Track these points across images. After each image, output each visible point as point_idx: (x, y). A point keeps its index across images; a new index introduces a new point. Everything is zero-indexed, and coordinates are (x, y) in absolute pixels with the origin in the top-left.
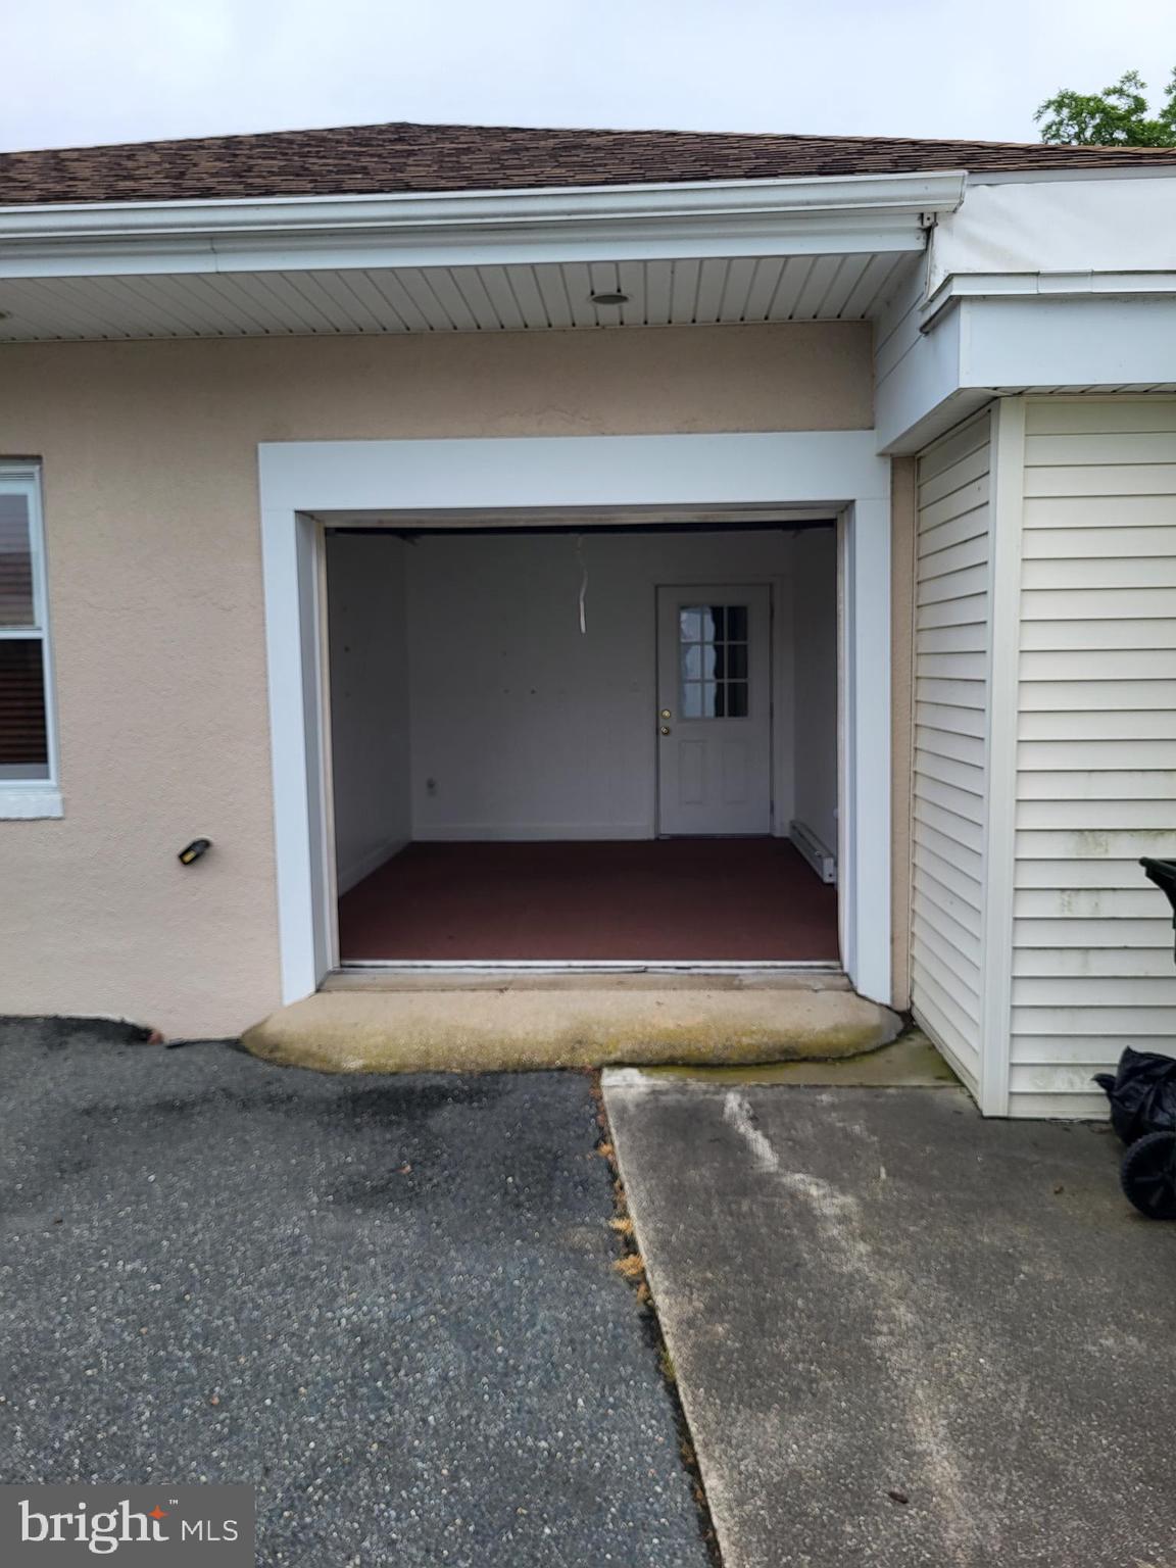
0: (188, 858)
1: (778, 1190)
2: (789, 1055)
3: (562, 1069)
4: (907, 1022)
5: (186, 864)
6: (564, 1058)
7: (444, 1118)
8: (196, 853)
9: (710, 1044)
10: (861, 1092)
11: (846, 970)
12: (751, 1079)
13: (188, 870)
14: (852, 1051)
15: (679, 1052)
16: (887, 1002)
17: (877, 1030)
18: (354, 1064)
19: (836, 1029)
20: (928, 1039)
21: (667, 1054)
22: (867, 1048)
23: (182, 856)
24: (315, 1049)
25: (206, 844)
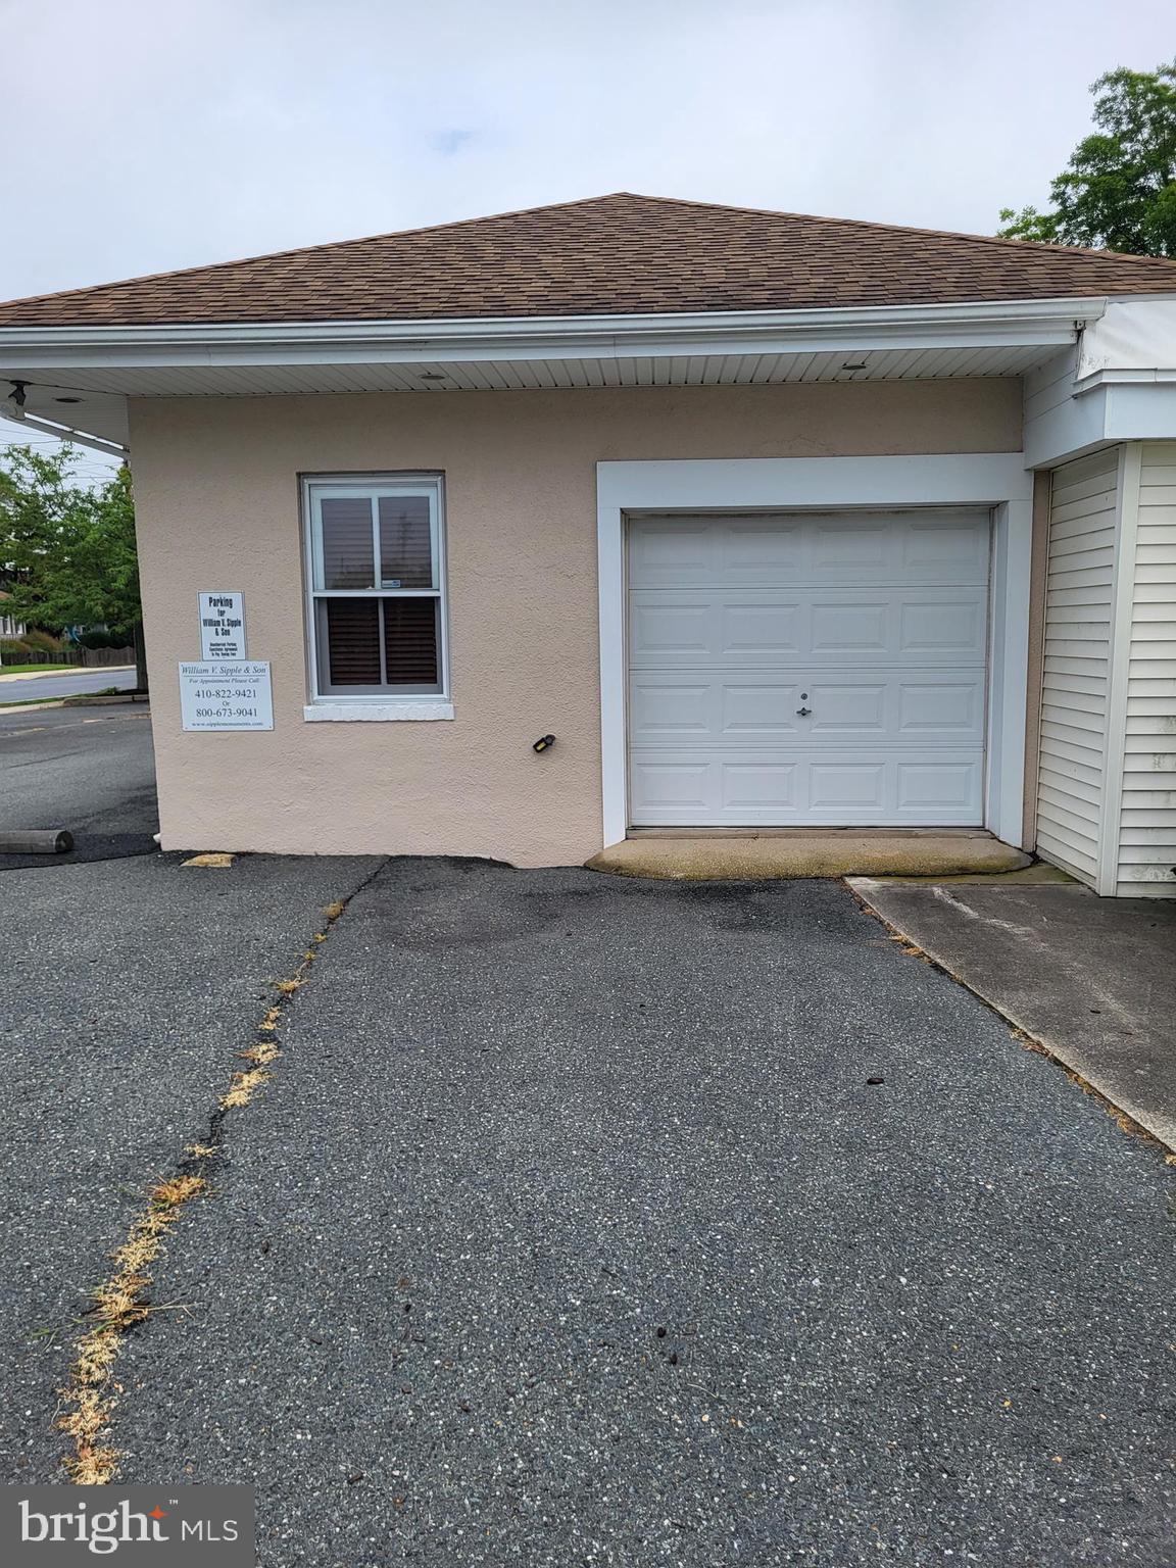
0: (539, 748)
1: (983, 925)
2: (964, 871)
3: (817, 878)
4: (1035, 859)
5: (538, 751)
6: (816, 872)
7: (756, 897)
8: (546, 744)
9: (911, 865)
10: (1018, 887)
11: (987, 828)
12: (944, 881)
13: (539, 756)
14: (1004, 869)
15: (890, 869)
16: (1020, 846)
17: (1017, 859)
18: (679, 875)
19: (990, 858)
20: (1050, 864)
21: (884, 870)
22: (1014, 868)
23: (535, 746)
24: (647, 867)
25: (551, 738)
